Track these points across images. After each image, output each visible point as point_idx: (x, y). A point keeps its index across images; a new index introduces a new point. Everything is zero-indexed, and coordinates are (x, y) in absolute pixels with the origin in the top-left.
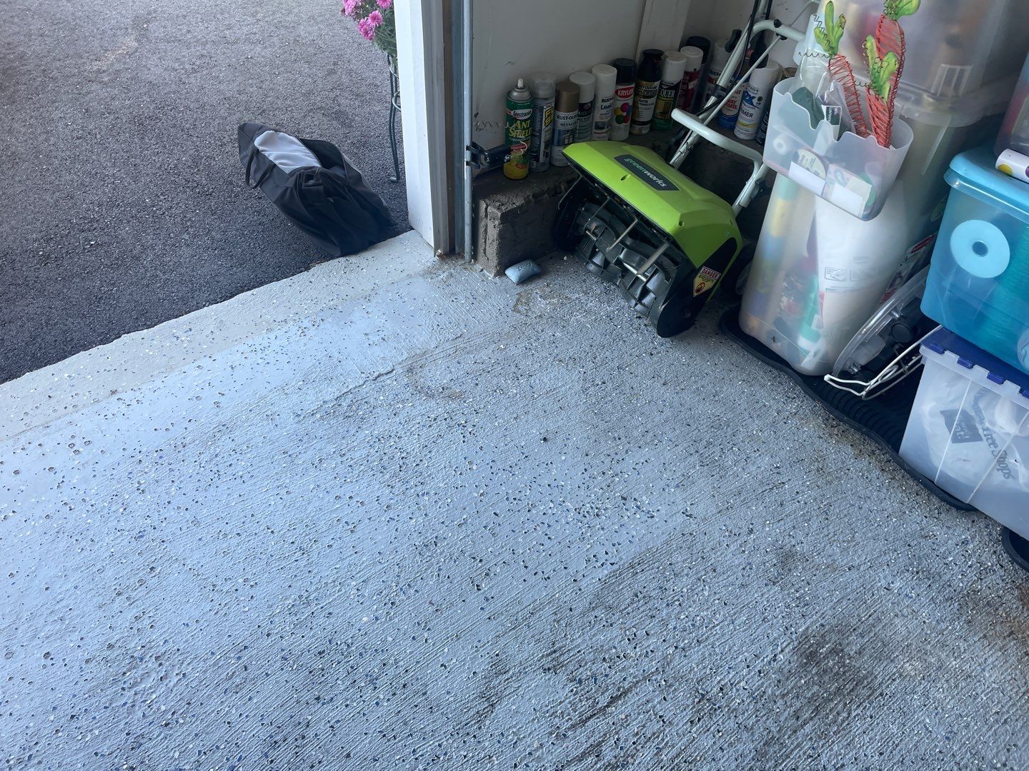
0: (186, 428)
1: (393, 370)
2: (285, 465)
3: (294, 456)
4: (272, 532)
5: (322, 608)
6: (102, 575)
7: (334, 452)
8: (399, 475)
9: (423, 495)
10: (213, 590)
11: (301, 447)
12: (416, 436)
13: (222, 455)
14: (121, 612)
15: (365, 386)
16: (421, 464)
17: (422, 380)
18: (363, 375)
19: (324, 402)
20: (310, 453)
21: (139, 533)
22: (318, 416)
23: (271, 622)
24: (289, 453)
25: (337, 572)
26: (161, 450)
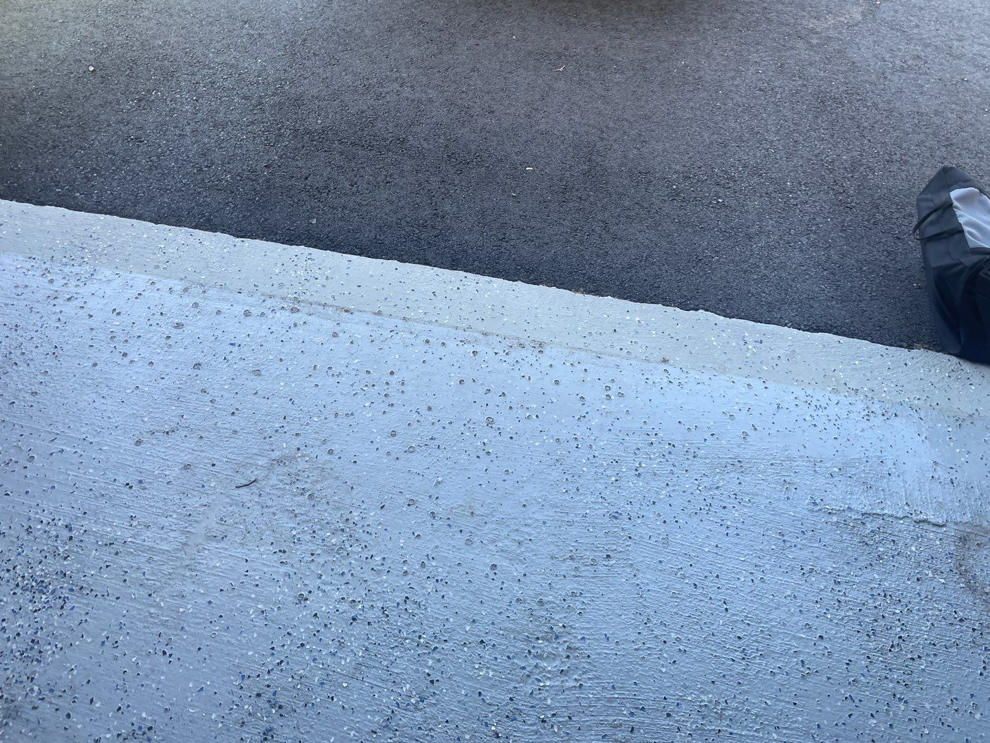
0: (705, 440)
1: (943, 526)
2: (773, 547)
3: (788, 544)
4: (726, 610)
5: (731, 734)
6: (569, 528)
7: (830, 572)
8: (886, 654)
9: (900, 699)
10: (646, 623)
11: (799, 540)
12: (929, 624)
13: (722, 491)
14: (565, 577)
15: (902, 522)
16: (918, 661)
17: (972, 562)
18: (906, 507)
19: (849, 508)
20: (805, 553)
21: (617, 512)
22: (835, 519)
23: (678, 704)
24: (785, 538)
25: (765, 709)
26: (674, 446)
